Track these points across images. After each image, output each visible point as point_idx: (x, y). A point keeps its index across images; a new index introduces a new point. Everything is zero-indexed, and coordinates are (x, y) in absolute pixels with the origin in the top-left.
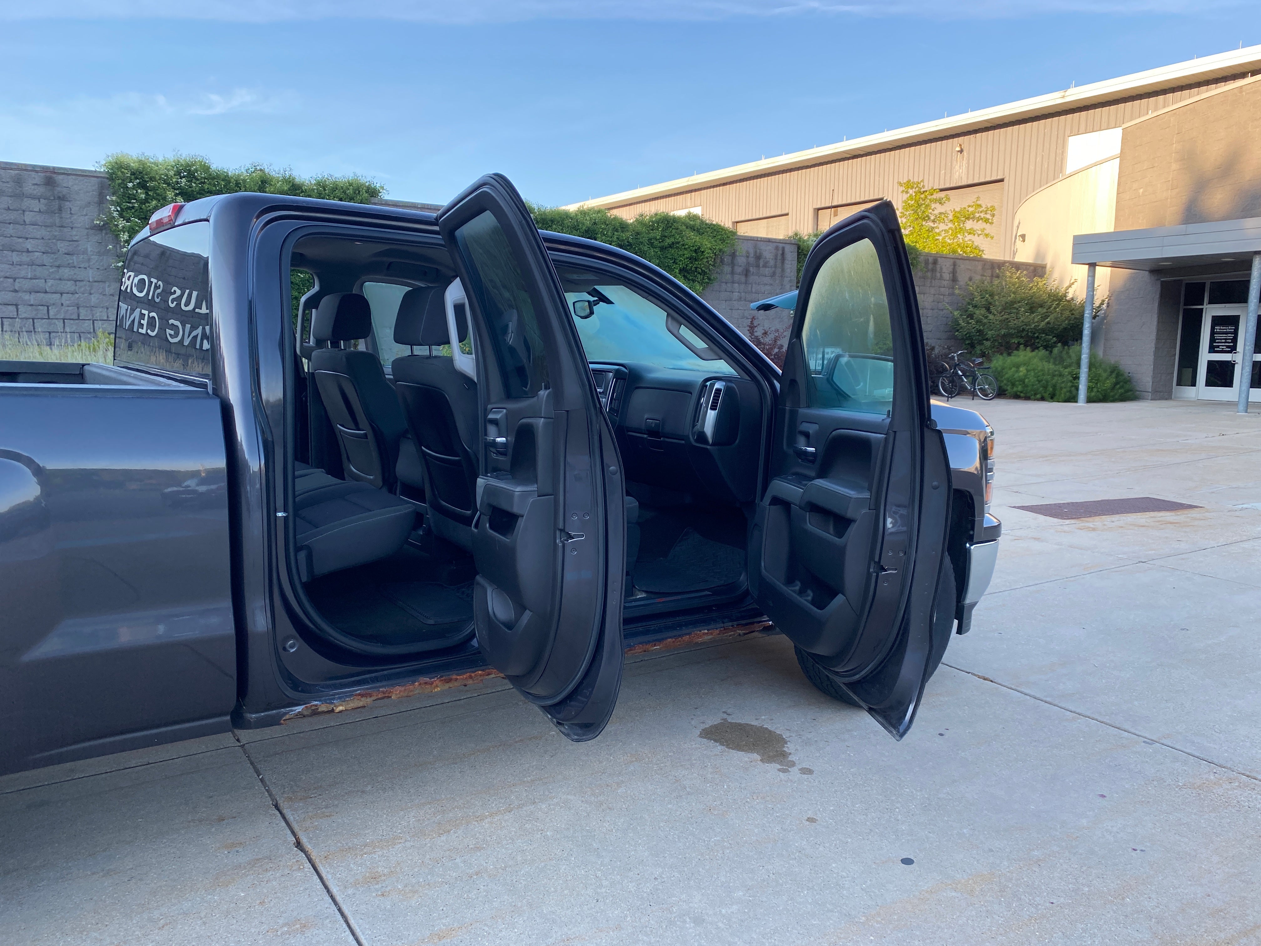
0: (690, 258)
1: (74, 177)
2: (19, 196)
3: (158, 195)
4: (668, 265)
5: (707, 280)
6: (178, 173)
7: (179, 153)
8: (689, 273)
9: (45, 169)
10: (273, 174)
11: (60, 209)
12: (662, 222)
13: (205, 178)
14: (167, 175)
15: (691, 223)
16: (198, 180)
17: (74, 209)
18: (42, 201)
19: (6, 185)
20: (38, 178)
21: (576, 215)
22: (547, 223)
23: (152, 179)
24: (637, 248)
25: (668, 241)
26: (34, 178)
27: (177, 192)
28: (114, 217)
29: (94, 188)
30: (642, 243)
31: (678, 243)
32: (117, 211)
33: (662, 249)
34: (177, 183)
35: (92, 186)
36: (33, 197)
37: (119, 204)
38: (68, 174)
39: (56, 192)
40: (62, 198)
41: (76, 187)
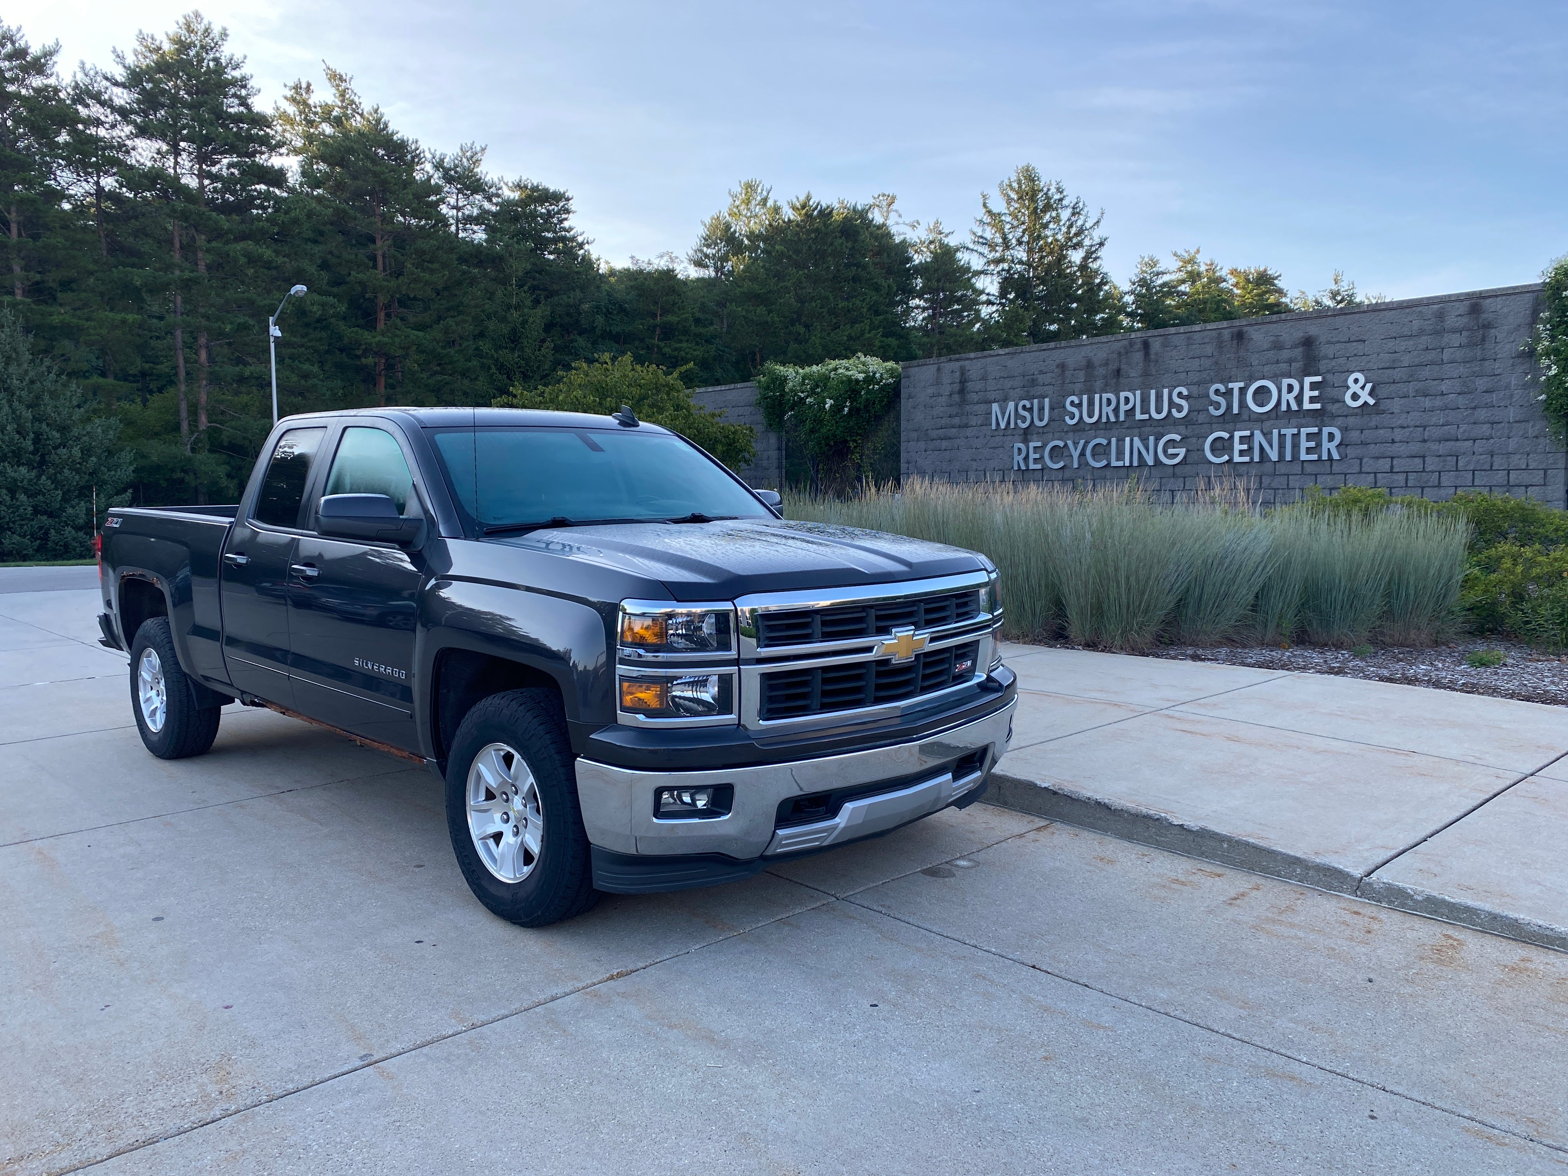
1: (1504, 298)
2: (1438, 333)
9: (1470, 296)
11: (1483, 339)
17: (1500, 337)
18: (1464, 333)
19: (1428, 322)
20: (1463, 308)
26: (1458, 308)
29: (1526, 306)
35: (1524, 304)
36: (1454, 331)
37: (1549, 322)
38: (1496, 296)
39: (1480, 321)
40: (1488, 326)
41: (1505, 310)
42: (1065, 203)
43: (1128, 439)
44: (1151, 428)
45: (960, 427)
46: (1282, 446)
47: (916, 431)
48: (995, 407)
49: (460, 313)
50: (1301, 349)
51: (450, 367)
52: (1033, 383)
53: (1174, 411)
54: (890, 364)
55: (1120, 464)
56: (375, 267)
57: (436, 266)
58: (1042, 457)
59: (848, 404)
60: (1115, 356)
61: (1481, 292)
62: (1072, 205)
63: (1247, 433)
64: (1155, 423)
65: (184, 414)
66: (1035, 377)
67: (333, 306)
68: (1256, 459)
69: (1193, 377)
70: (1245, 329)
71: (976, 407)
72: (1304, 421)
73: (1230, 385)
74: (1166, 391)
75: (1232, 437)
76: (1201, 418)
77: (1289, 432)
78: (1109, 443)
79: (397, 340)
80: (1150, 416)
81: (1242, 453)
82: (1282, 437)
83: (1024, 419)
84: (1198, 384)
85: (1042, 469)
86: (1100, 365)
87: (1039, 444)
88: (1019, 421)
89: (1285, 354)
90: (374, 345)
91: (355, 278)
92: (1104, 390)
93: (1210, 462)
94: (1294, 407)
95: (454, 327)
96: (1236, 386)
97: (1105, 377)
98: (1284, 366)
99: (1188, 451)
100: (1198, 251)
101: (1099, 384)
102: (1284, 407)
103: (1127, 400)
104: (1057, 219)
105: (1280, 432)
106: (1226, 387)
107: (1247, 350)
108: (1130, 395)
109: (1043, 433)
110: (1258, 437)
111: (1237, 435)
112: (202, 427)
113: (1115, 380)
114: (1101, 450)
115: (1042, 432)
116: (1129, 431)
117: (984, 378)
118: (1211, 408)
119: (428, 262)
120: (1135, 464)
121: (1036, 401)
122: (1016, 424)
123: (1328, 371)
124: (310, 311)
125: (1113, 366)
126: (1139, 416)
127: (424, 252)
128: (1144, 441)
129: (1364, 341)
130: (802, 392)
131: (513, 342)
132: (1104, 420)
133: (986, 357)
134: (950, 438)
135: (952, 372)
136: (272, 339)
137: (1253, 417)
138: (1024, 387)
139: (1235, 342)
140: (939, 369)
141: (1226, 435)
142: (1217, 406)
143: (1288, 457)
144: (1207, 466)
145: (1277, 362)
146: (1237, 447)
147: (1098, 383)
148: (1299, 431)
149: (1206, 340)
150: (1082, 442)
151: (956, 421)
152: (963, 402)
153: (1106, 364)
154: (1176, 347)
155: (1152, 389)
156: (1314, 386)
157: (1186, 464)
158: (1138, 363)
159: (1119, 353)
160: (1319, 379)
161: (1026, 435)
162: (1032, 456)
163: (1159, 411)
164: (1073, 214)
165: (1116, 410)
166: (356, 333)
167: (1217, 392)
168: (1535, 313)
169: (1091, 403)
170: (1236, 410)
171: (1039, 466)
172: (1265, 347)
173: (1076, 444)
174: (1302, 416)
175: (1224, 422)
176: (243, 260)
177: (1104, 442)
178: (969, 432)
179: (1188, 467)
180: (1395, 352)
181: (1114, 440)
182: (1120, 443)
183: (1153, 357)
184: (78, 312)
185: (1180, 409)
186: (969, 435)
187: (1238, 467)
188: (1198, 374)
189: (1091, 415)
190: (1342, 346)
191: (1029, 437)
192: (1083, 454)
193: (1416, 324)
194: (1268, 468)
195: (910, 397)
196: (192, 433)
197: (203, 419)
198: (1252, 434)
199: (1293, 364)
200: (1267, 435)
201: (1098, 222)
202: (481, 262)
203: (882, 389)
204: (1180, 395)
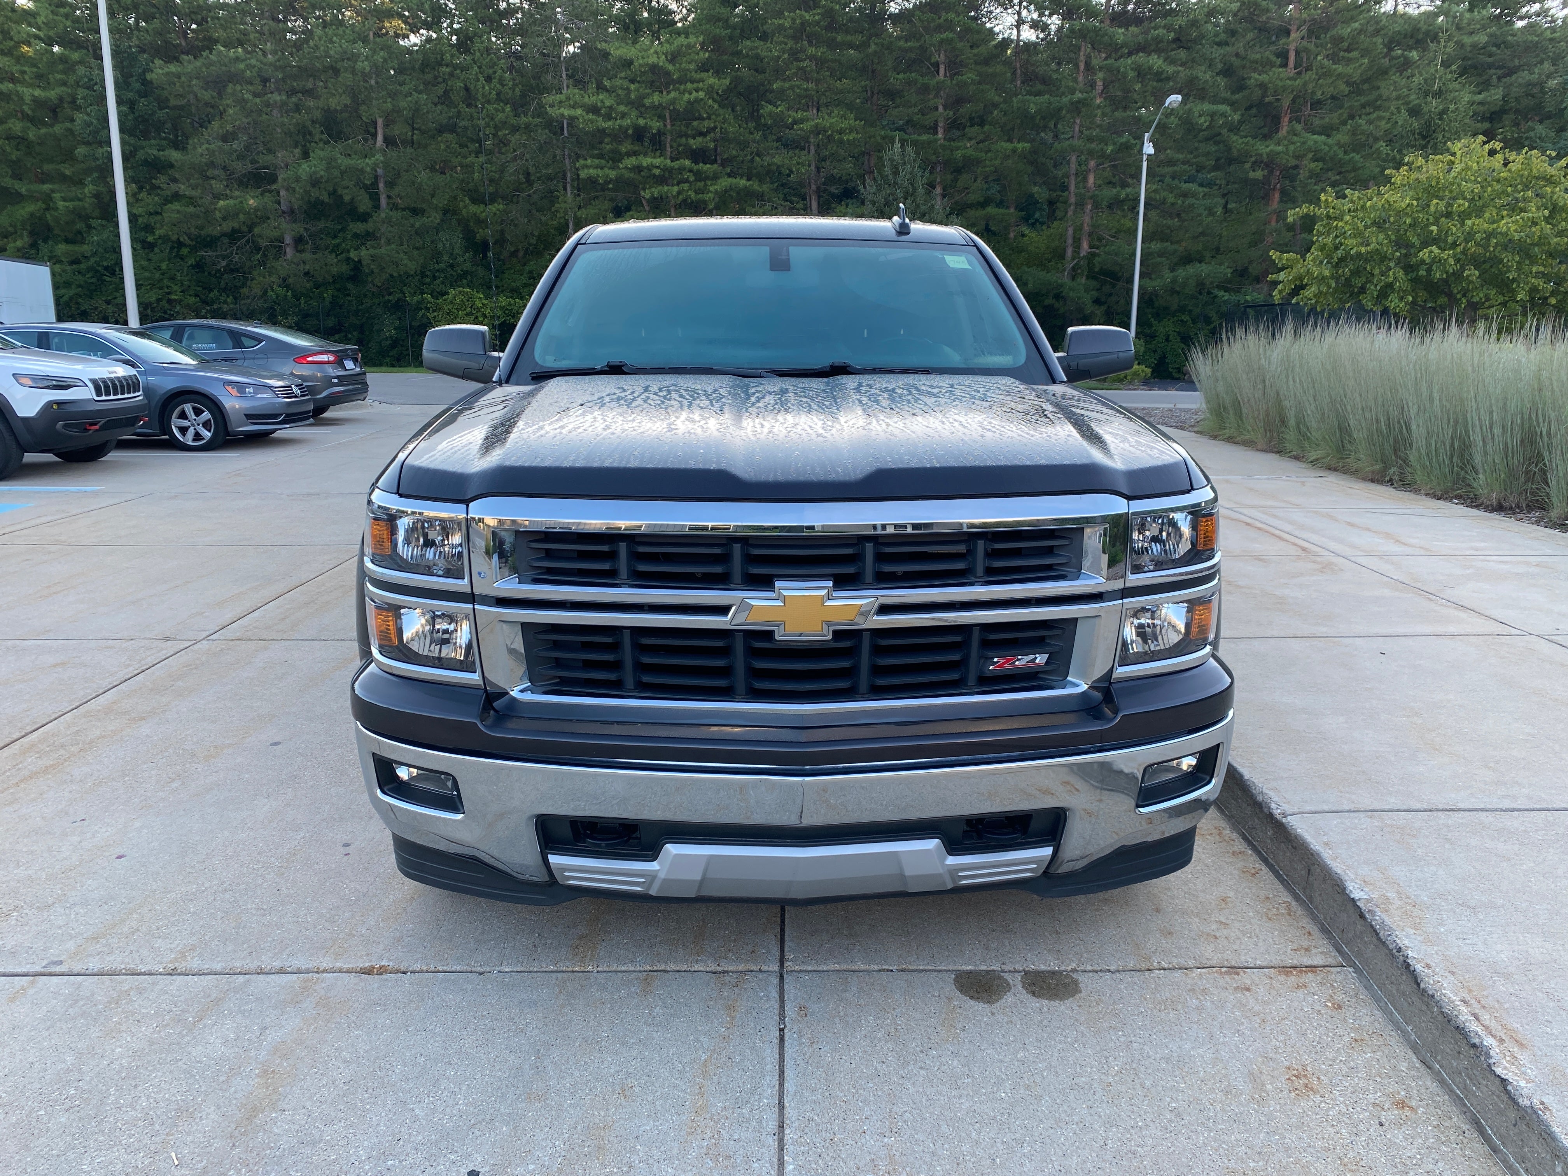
49: (1378, 108)
51: (1352, 175)
56: (1285, 65)
57: (1354, 54)
65: (1070, 241)
67: (1223, 115)
79: (1292, 148)
90: (1265, 156)
91: (1256, 80)
95: (1365, 127)
112: (1083, 253)
119: (1345, 51)
124: (1197, 124)
127: (1342, 39)
131: (1424, 138)
136: (1145, 157)
166: (1247, 144)
176: (1131, 74)
184: (981, 145)
196: (1073, 259)
197: (1085, 245)
202: (1418, 42)
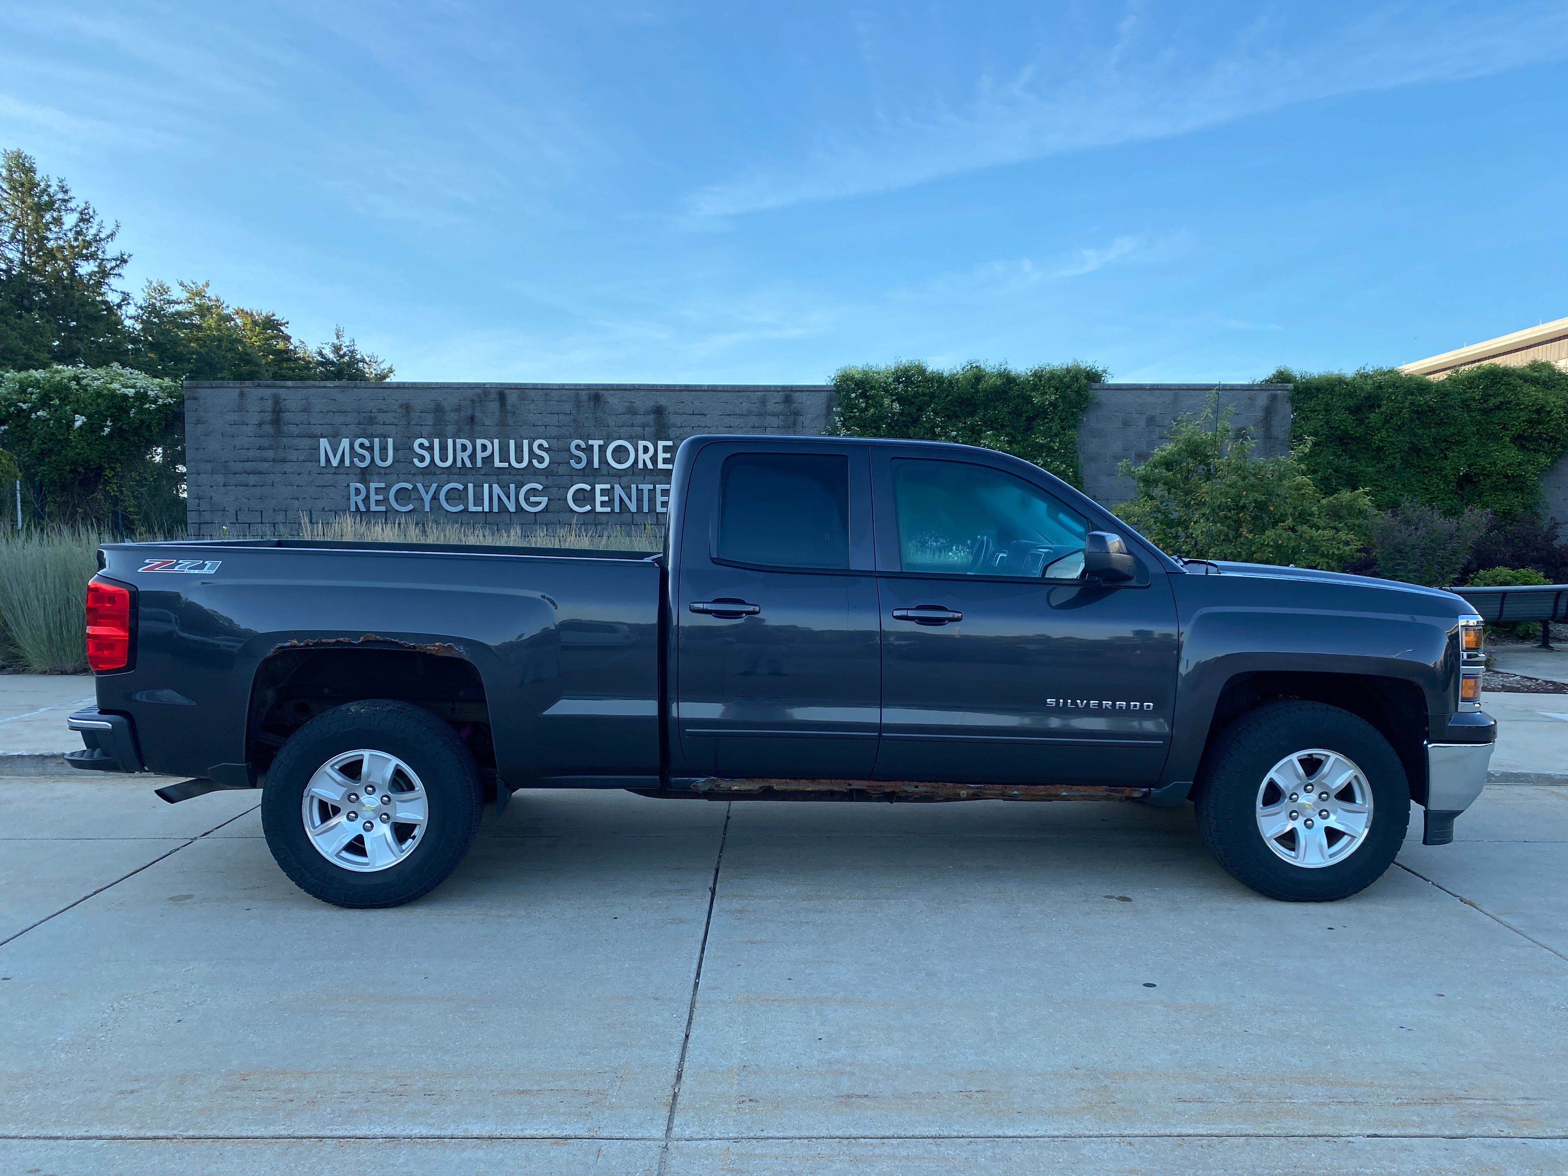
0: (1530, 421)
1: (808, 393)
2: (762, 414)
3: (876, 403)
4: (1493, 433)
5: (1559, 449)
6: (897, 380)
7: (900, 360)
8: (1529, 441)
9: (785, 388)
10: (988, 370)
11: (794, 423)
12: (1486, 377)
13: (920, 381)
14: (886, 383)
15: (1535, 374)
16: (914, 384)
17: (806, 423)
18: (781, 417)
19: (754, 405)
20: (779, 397)
21: (1354, 379)
22: (1312, 393)
23: (872, 388)
24: (1442, 414)
25: (1493, 402)
26: (776, 397)
27: (894, 398)
28: (838, 427)
29: (823, 401)
30: (1451, 407)
31: (1510, 402)
32: (841, 421)
33: (1485, 412)
34: (895, 389)
35: (822, 398)
36: (773, 414)
37: (842, 415)
38: (803, 391)
39: (792, 408)
40: (797, 413)
41: (809, 402)
42: (71, 205)
43: (486, 486)
44: (510, 477)
45: (274, 460)
46: (640, 500)
47: (210, 461)
48: (324, 443)
50: (652, 416)
52: (371, 421)
53: (535, 462)
54: (167, 382)
55: (480, 509)
58: (386, 499)
59: (108, 423)
60: (467, 402)
61: (792, 387)
62: (79, 209)
63: (608, 486)
64: (515, 472)
66: (373, 415)
68: (617, 510)
69: (553, 431)
70: (602, 392)
71: (296, 441)
72: (657, 478)
73: (590, 442)
74: (526, 443)
75: (593, 489)
76: (562, 469)
77: (646, 487)
78: (466, 488)
80: (510, 464)
81: (603, 504)
82: (640, 491)
83: (362, 458)
84: (558, 438)
85: (386, 512)
86: (452, 410)
87: (383, 485)
88: (356, 460)
89: (639, 419)
92: (455, 436)
93: (572, 511)
94: (650, 466)
96: (596, 443)
97: (457, 423)
98: (639, 430)
99: (549, 499)
100: (207, 285)
101: (451, 428)
102: (641, 466)
103: (484, 448)
104: (58, 221)
105: (637, 487)
106: (587, 443)
107: (604, 412)
108: (487, 443)
109: (386, 474)
110: (618, 490)
111: (598, 487)
113: (469, 427)
114: (456, 495)
115: (384, 473)
116: (486, 477)
117: (306, 410)
118: (572, 462)
120: (496, 509)
121: (377, 440)
122: (352, 462)
123: (677, 438)
125: (467, 412)
126: (497, 464)
128: (505, 488)
129: (705, 415)
130: (24, 403)
132: (459, 464)
133: (308, 387)
134: (260, 473)
135: (262, 399)
137: (612, 472)
138: (359, 424)
139: (592, 403)
140: (242, 394)
141: (588, 488)
142: (579, 460)
143: (646, 510)
144: (568, 514)
145: (632, 425)
146: (599, 498)
147: (449, 427)
148: (655, 487)
149: (564, 398)
150: (434, 486)
151: (270, 454)
152: (278, 433)
153: (458, 409)
154: (533, 401)
155: (509, 438)
156: (666, 449)
157: (547, 512)
158: (493, 413)
159: (472, 401)
160: (670, 443)
161: (364, 475)
162: (373, 497)
163: (519, 460)
164: (82, 220)
165: (473, 457)
167: (578, 447)
168: (829, 408)
169: (443, 448)
170: (596, 465)
171: (383, 509)
172: (621, 410)
173: (427, 488)
174: (655, 474)
175: (584, 475)
177: (461, 487)
178: (287, 467)
179: (550, 515)
180: (730, 427)
181: (470, 486)
182: (477, 488)
183: (509, 408)
185: (541, 460)
186: (288, 471)
187: (599, 516)
188: (557, 429)
189: (444, 459)
190: (688, 417)
191: (368, 477)
192: (435, 498)
193: (745, 406)
194: (627, 517)
195: (199, 422)
198: (612, 488)
199: (646, 428)
200: (627, 489)
201: (112, 235)
203: (159, 410)
204: (540, 447)
